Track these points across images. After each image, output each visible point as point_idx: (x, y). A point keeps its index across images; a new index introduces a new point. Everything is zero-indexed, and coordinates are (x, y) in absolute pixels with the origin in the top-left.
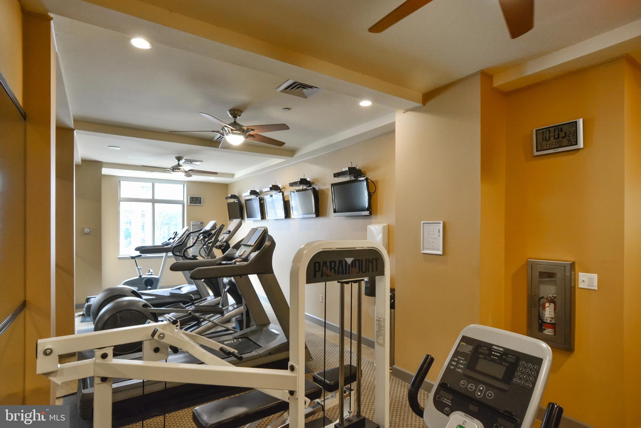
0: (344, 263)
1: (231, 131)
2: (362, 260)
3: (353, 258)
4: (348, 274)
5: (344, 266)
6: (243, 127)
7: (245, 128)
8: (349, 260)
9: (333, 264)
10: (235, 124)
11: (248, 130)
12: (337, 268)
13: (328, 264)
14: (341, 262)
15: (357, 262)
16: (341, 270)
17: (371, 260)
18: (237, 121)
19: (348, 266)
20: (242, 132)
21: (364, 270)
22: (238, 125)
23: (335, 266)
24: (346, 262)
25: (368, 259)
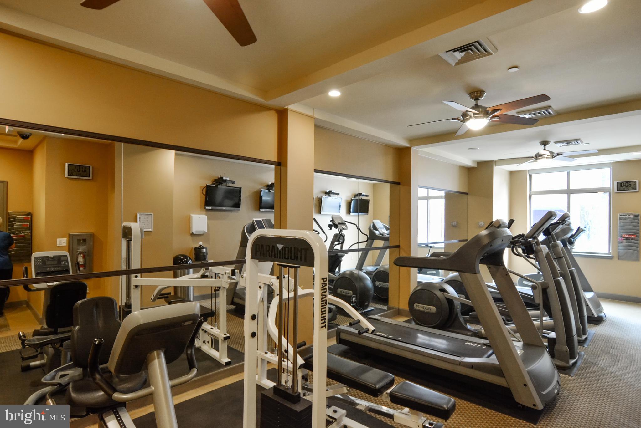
0: (276, 248)
1: (473, 115)
2: (291, 248)
3: (283, 245)
4: (279, 258)
5: (276, 251)
6: (487, 109)
7: (490, 110)
8: (280, 246)
9: (268, 247)
10: (476, 107)
11: (494, 111)
12: (270, 251)
13: (265, 247)
14: (273, 246)
15: (287, 249)
16: (273, 253)
17: (300, 249)
18: (479, 104)
19: (279, 252)
20: (486, 114)
21: (293, 258)
22: (481, 107)
23: (269, 249)
24: (277, 248)
25: (297, 248)
